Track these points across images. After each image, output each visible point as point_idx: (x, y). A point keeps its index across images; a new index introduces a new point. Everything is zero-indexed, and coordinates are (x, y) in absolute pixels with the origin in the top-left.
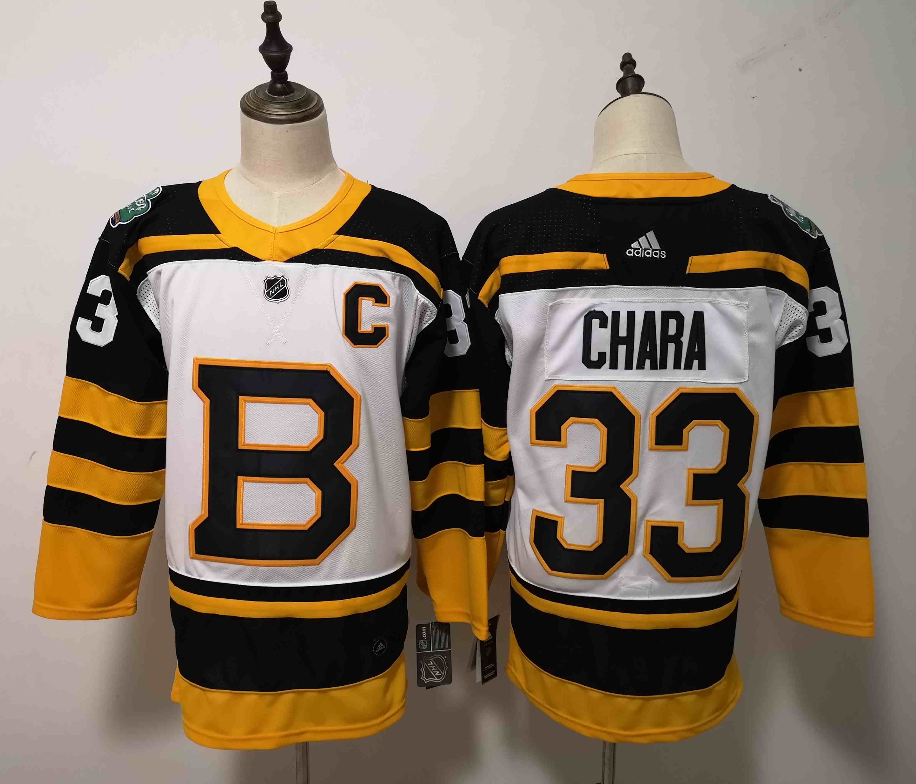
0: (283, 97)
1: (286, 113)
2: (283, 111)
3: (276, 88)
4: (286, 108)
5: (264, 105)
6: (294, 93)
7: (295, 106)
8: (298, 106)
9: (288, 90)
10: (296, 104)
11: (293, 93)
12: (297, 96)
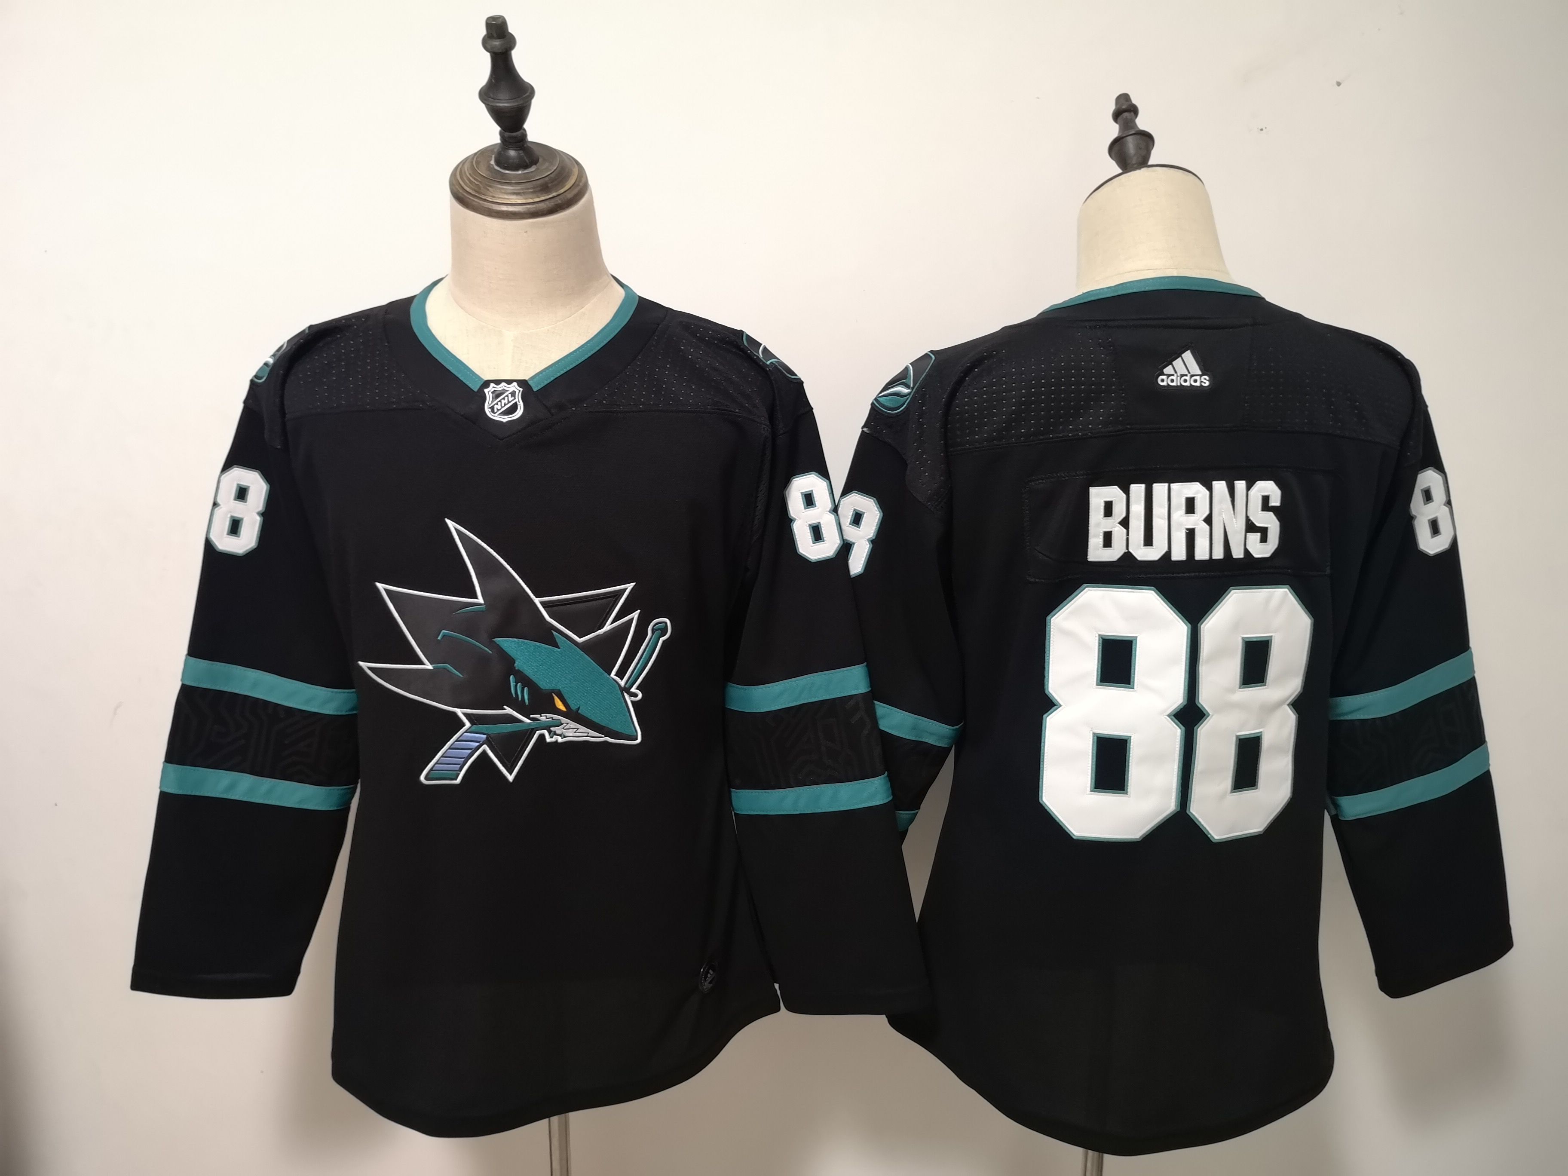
0: (520, 172)
1: (524, 201)
2: (519, 197)
3: (508, 158)
4: (524, 193)
5: (488, 188)
6: (538, 164)
7: (539, 189)
8: (545, 188)
9: (527, 161)
10: (541, 185)
11: (535, 164)
12: (543, 171)
